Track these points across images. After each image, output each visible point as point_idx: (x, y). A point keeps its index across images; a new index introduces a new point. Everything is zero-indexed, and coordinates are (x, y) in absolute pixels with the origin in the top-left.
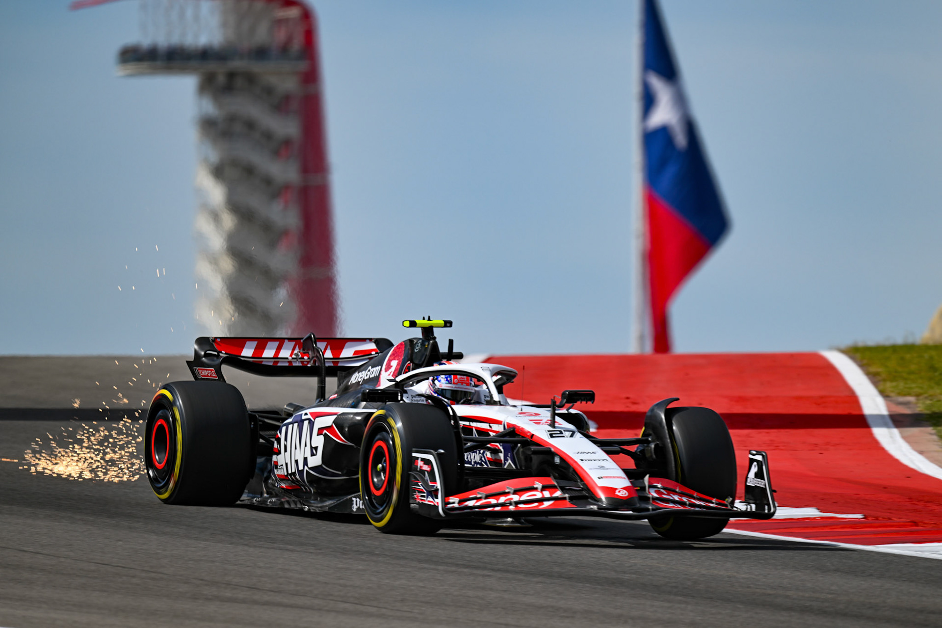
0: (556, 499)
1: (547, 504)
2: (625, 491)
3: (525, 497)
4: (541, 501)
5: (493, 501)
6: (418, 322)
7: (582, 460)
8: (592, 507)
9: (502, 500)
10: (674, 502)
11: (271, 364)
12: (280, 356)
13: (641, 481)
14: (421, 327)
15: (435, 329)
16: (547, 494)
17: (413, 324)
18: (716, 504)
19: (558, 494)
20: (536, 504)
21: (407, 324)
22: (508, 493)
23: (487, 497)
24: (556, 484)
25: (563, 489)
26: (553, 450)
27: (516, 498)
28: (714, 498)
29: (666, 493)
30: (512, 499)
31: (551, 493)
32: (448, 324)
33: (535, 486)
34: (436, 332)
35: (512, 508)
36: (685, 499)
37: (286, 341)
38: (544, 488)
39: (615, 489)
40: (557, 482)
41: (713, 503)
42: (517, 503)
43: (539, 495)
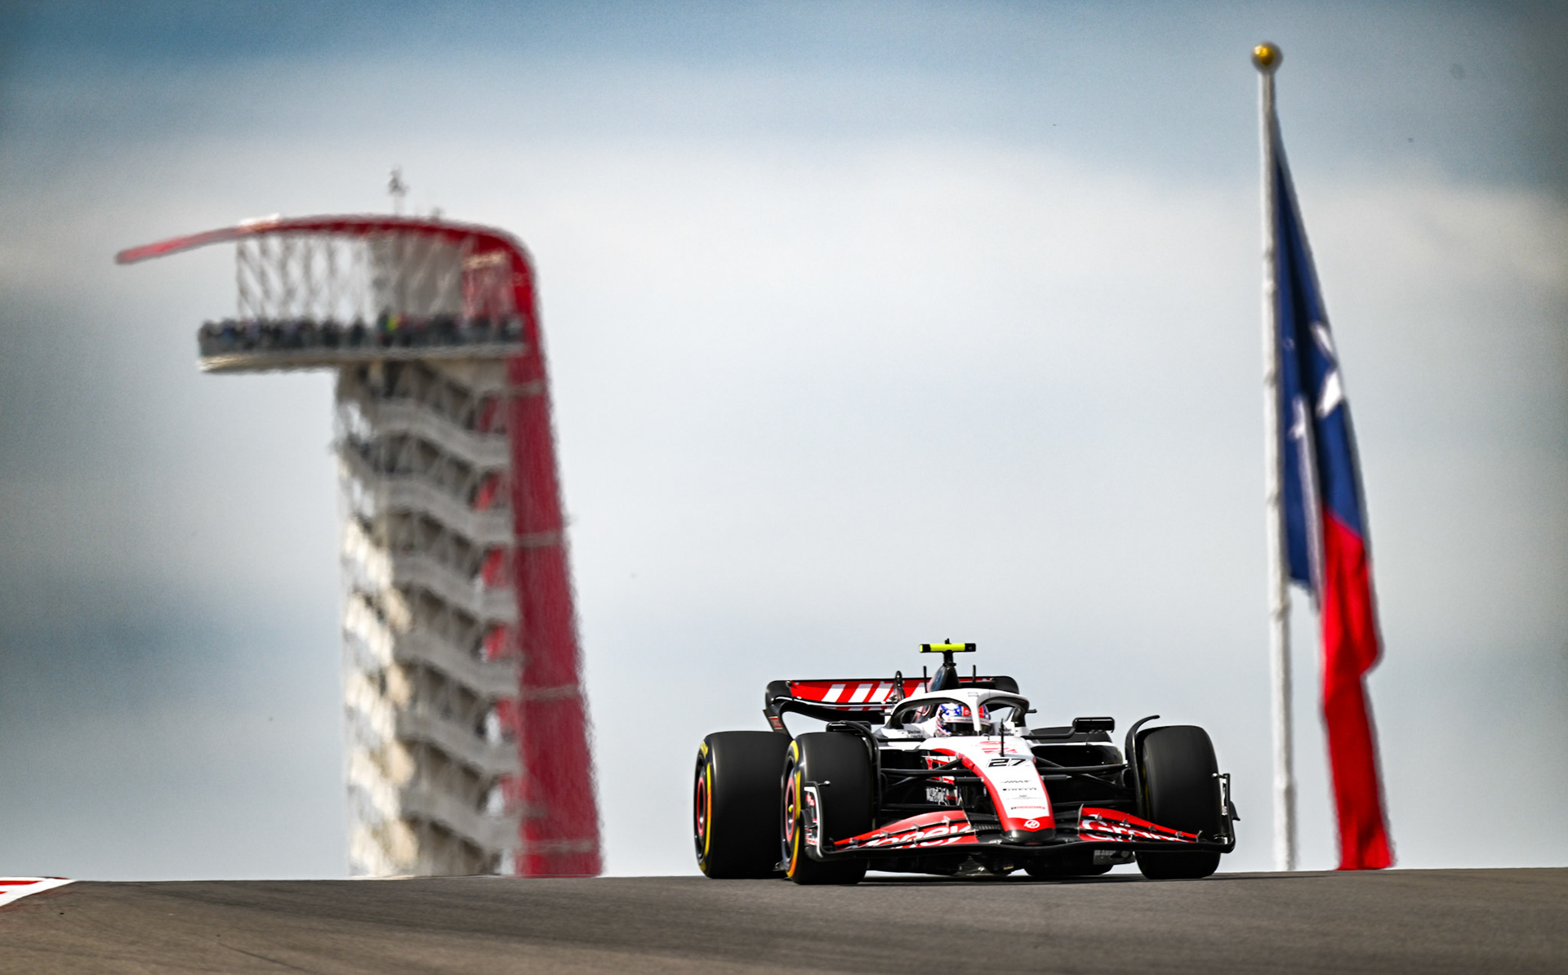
0: (963, 835)
1: (951, 841)
2: (1037, 822)
3: (931, 834)
4: (945, 838)
5: (895, 840)
6: (933, 646)
7: (1005, 790)
8: (995, 842)
9: (906, 838)
10: (1114, 835)
11: (861, 710)
12: (870, 701)
13: (1074, 811)
14: (943, 652)
15: (954, 654)
16: (954, 830)
17: (927, 648)
18: (1180, 838)
19: (967, 829)
20: (941, 841)
21: (921, 649)
22: (914, 830)
23: (890, 836)
24: (967, 819)
25: (973, 823)
26: (983, 780)
27: (919, 835)
28: (1178, 830)
29: (1106, 825)
30: (915, 837)
31: (959, 829)
32: (970, 648)
33: (943, 822)
34: (956, 657)
35: (913, 846)
36: (1131, 832)
37: (882, 683)
38: (952, 824)
39: (1026, 820)
40: (968, 816)
41: (1176, 837)
42: (919, 842)
43: (944, 831)
